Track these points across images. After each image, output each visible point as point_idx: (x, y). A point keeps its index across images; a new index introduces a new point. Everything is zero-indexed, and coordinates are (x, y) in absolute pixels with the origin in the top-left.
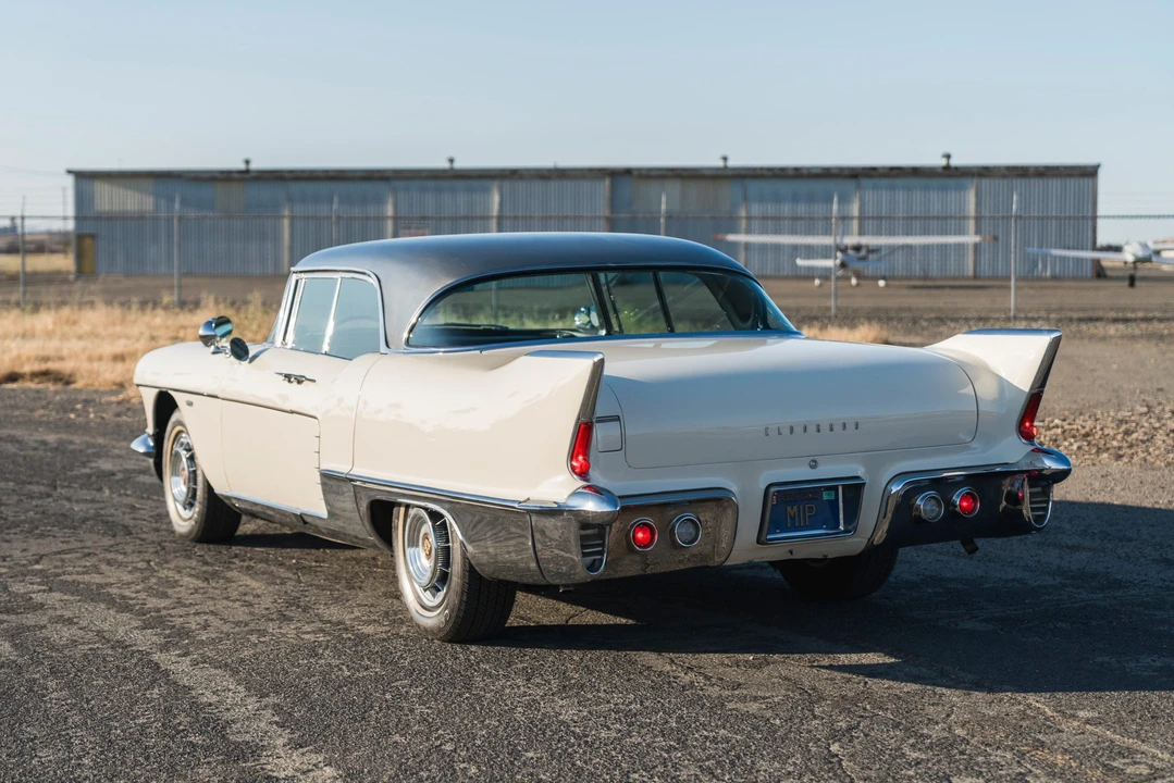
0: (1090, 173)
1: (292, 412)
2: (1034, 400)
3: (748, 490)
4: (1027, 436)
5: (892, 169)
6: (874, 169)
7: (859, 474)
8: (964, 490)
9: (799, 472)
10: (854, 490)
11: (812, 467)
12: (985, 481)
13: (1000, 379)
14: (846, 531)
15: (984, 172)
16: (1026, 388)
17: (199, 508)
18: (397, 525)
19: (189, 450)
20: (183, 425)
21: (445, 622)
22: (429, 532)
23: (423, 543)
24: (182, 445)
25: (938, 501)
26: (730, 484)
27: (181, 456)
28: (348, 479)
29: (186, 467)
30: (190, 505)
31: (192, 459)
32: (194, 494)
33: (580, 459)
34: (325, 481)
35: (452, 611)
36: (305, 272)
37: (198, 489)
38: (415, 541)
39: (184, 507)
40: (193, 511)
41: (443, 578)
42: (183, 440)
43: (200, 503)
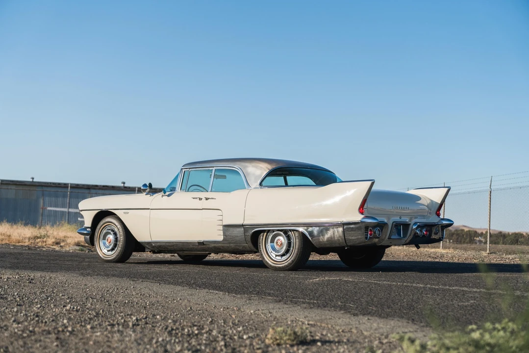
1: (202, 209)
2: (441, 205)
3: (390, 222)
4: (438, 215)
5: (104, 186)
7: (408, 221)
8: (425, 229)
9: (397, 219)
10: (406, 226)
11: (400, 218)
12: (429, 227)
13: (432, 201)
14: (403, 238)
16: (439, 202)
17: (121, 250)
18: (262, 238)
19: (113, 231)
20: (111, 223)
21: (290, 264)
22: (282, 239)
23: (277, 243)
24: (110, 230)
25: (421, 231)
26: (386, 221)
27: (110, 233)
28: (242, 225)
29: (111, 237)
30: (112, 249)
31: (115, 234)
32: (115, 245)
33: (361, 209)
34: (225, 228)
35: (295, 260)
36: (190, 168)
37: (121, 244)
38: (272, 241)
39: (108, 251)
40: (114, 252)
41: (287, 251)
42: (109, 228)
43: (121, 248)
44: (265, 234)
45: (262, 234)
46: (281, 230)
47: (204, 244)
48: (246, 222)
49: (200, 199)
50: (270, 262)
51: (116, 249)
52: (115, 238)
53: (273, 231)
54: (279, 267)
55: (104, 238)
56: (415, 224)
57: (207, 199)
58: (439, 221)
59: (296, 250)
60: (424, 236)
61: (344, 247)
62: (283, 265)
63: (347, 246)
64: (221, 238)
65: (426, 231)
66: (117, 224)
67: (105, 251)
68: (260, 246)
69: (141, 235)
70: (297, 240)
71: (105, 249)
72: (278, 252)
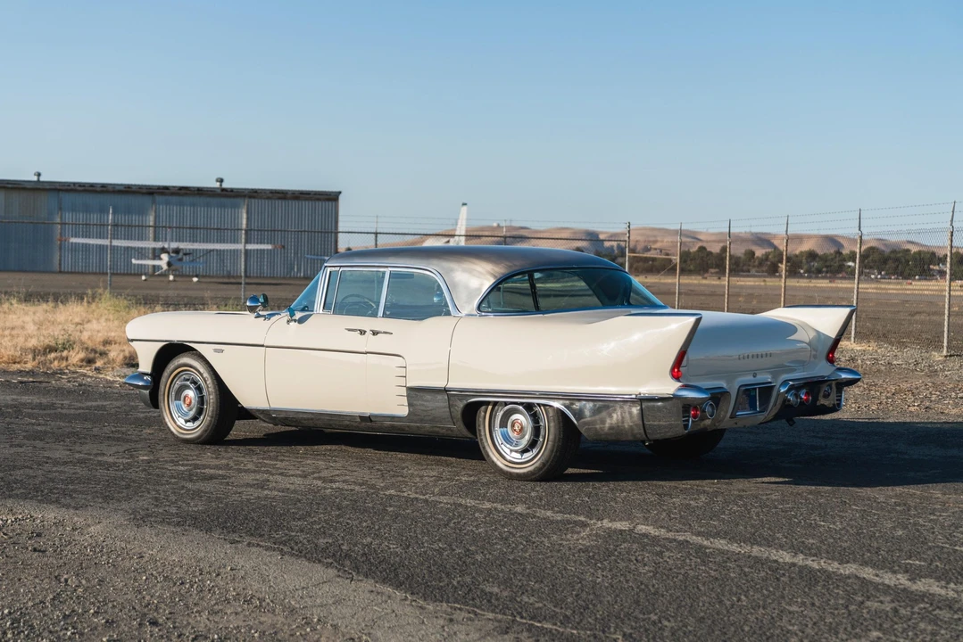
0: (332, 198)
1: (366, 353)
3: (733, 388)
4: (831, 360)
5: (181, 188)
6: (166, 188)
7: (770, 380)
8: (804, 391)
9: (748, 379)
10: (767, 390)
11: (754, 377)
12: (813, 385)
14: (759, 412)
15: (253, 194)
16: (833, 335)
17: (211, 421)
18: (484, 416)
19: (194, 382)
20: (191, 366)
21: (539, 469)
22: (521, 419)
23: (513, 426)
24: (188, 380)
25: (797, 396)
26: (725, 385)
27: (188, 387)
28: (445, 390)
29: (191, 394)
30: (194, 419)
31: (199, 389)
32: (200, 412)
33: (677, 371)
34: (412, 393)
35: (547, 462)
36: (341, 266)
37: (210, 408)
38: (503, 424)
39: (187, 421)
40: (197, 423)
41: (532, 444)
42: (187, 377)
43: (212, 417)
44: (490, 407)
45: (483, 408)
46: (521, 404)
47: (371, 421)
48: (451, 385)
49: (362, 332)
50: (500, 463)
51: (202, 418)
52: (199, 397)
53: (506, 404)
54: (517, 474)
55: (178, 397)
56: (785, 383)
57: (375, 333)
58: (833, 373)
59: (550, 443)
60: (802, 403)
61: (644, 442)
62: (525, 471)
63: (649, 440)
64: (403, 411)
65: (807, 394)
66: (202, 370)
67: (181, 422)
68: (480, 430)
69: (249, 396)
70: (552, 424)
71: (180, 419)
72: (517, 445)
